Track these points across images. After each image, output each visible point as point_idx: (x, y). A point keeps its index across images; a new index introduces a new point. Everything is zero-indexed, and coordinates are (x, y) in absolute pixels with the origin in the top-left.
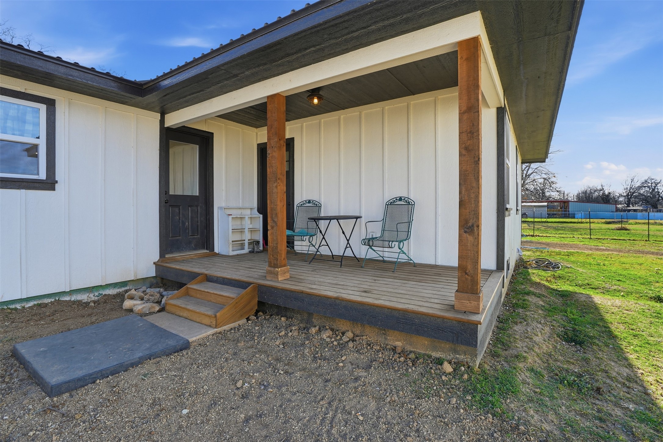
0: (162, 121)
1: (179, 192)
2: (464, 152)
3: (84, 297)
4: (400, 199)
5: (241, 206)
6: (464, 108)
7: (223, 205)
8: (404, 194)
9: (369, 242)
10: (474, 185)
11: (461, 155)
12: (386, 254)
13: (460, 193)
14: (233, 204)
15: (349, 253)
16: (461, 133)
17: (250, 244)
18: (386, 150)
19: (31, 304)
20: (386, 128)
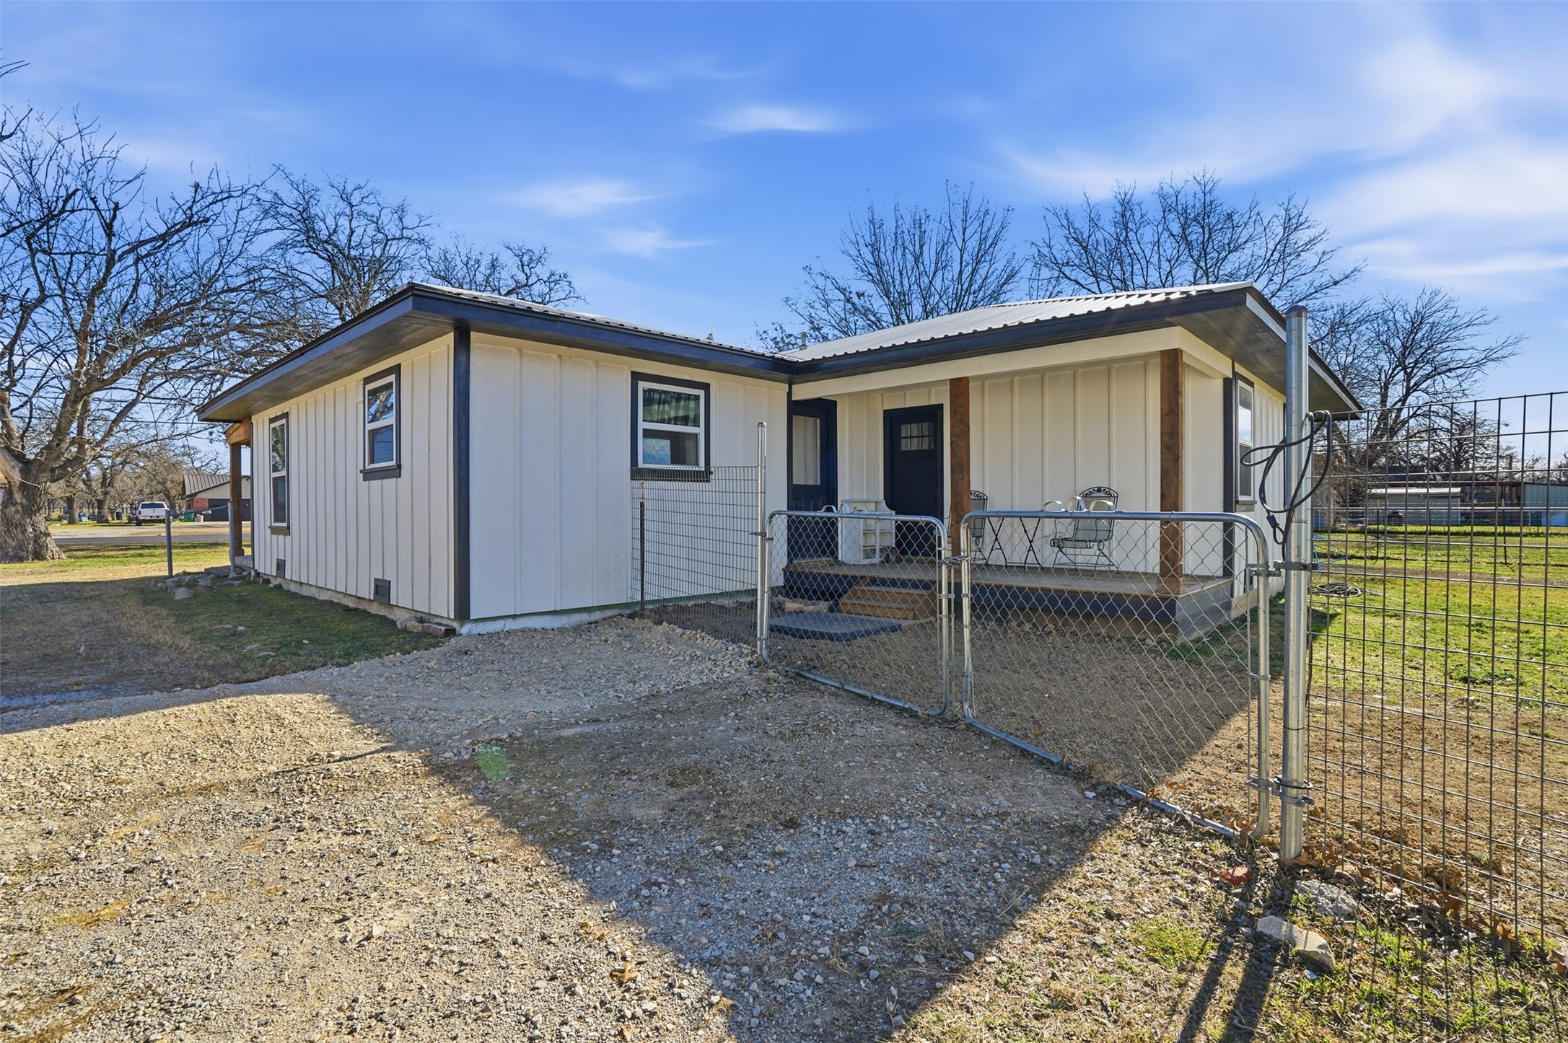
0: (789, 394)
1: (802, 482)
2: (1165, 451)
3: (726, 602)
4: (1099, 490)
5: (865, 498)
6: (1165, 412)
7: (847, 497)
8: (1103, 484)
9: (1058, 543)
10: (1175, 480)
11: (1162, 452)
12: (1080, 559)
13: (1162, 487)
14: (857, 497)
15: (1031, 559)
16: (1162, 434)
17: (882, 550)
18: (1079, 418)
19: (691, 603)
20: (1079, 398)
